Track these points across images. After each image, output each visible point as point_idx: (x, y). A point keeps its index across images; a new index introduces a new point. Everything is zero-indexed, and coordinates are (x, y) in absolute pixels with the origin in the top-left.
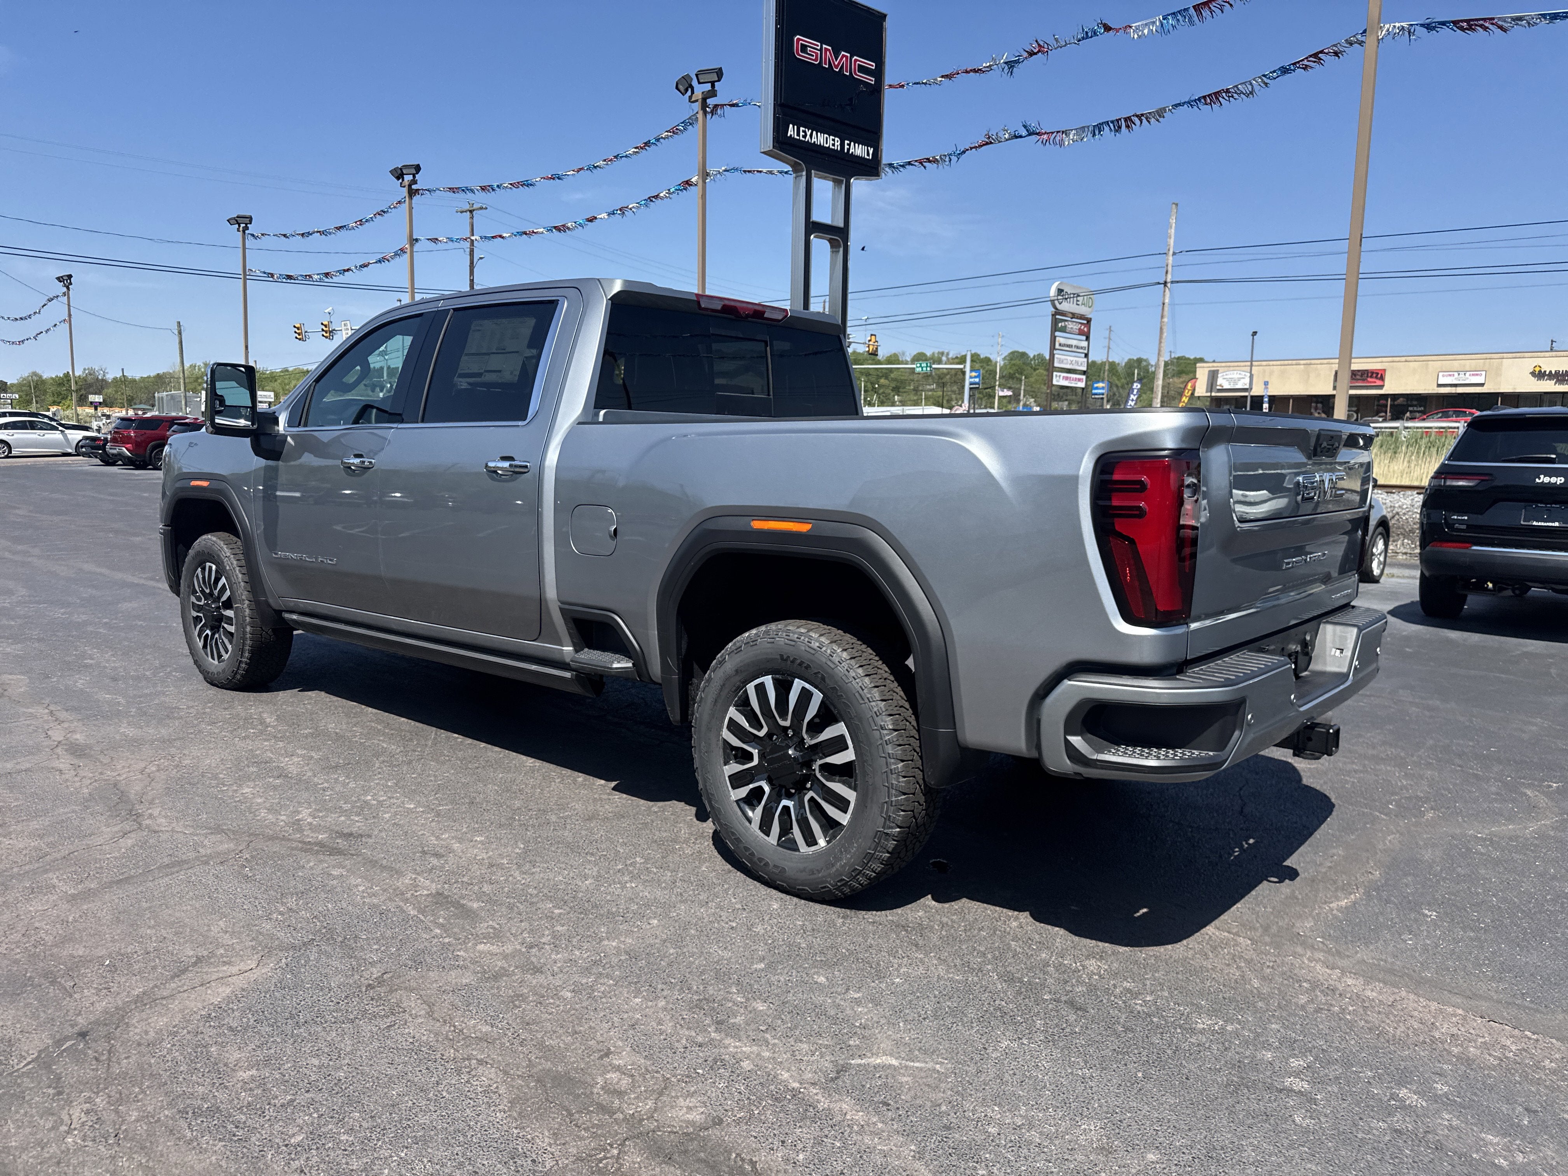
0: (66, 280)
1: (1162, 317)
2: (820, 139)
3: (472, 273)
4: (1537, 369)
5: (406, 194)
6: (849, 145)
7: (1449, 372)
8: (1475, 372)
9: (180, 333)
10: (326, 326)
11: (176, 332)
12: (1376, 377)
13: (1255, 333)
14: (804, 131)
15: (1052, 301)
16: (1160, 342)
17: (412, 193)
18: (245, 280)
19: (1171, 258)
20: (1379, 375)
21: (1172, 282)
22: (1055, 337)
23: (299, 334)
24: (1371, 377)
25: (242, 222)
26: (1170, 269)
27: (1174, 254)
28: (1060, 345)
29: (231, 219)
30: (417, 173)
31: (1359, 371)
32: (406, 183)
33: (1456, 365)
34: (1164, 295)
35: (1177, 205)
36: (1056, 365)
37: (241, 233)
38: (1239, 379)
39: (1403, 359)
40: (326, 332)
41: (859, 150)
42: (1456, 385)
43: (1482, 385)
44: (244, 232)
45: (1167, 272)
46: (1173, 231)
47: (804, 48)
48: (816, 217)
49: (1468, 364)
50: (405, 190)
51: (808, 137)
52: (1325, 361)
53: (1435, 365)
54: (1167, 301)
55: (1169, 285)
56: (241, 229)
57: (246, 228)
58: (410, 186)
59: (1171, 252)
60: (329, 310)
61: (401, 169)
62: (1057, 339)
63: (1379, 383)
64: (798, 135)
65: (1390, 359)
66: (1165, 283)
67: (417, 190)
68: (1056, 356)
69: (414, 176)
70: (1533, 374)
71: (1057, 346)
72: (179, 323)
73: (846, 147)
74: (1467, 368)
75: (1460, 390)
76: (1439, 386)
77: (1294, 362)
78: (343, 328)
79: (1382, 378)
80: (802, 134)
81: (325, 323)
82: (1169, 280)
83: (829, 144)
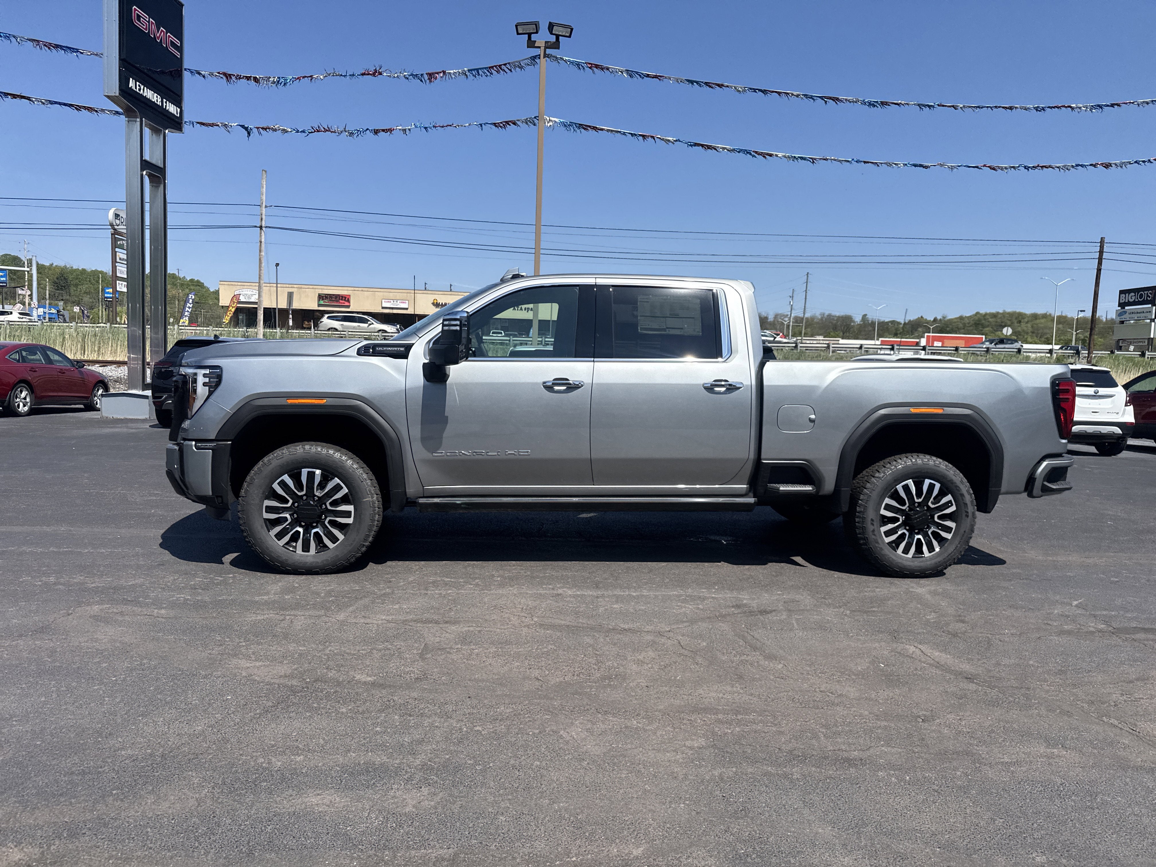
1: (260, 251)
2: (149, 94)
4: (435, 301)
6: (166, 103)
7: (389, 300)
8: (403, 301)
12: (345, 300)
13: (277, 265)
14: (139, 86)
15: (112, 225)
16: (260, 270)
19: (264, 209)
20: (346, 299)
21: (266, 227)
22: (116, 252)
24: (342, 300)
26: (264, 217)
27: (266, 207)
28: (120, 259)
31: (334, 295)
33: (391, 295)
34: (261, 236)
35: (266, 171)
36: (118, 275)
38: (252, 295)
39: (360, 289)
41: (172, 109)
42: (392, 308)
43: (407, 309)
45: (262, 219)
46: (264, 190)
47: (139, 17)
48: (147, 157)
49: (399, 296)
51: (142, 91)
52: (311, 287)
53: (380, 294)
54: (263, 240)
55: (264, 229)
59: (264, 206)
62: (118, 253)
63: (347, 304)
64: (136, 88)
65: (352, 289)
66: (261, 227)
68: (118, 268)
70: (433, 304)
71: (118, 260)
73: (165, 104)
74: (398, 298)
75: (395, 311)
76: (383, 308)
77: (290, 286)
79: (349, 301)
80: (138, 87)
82: (263, 225)
83: (154, 100)
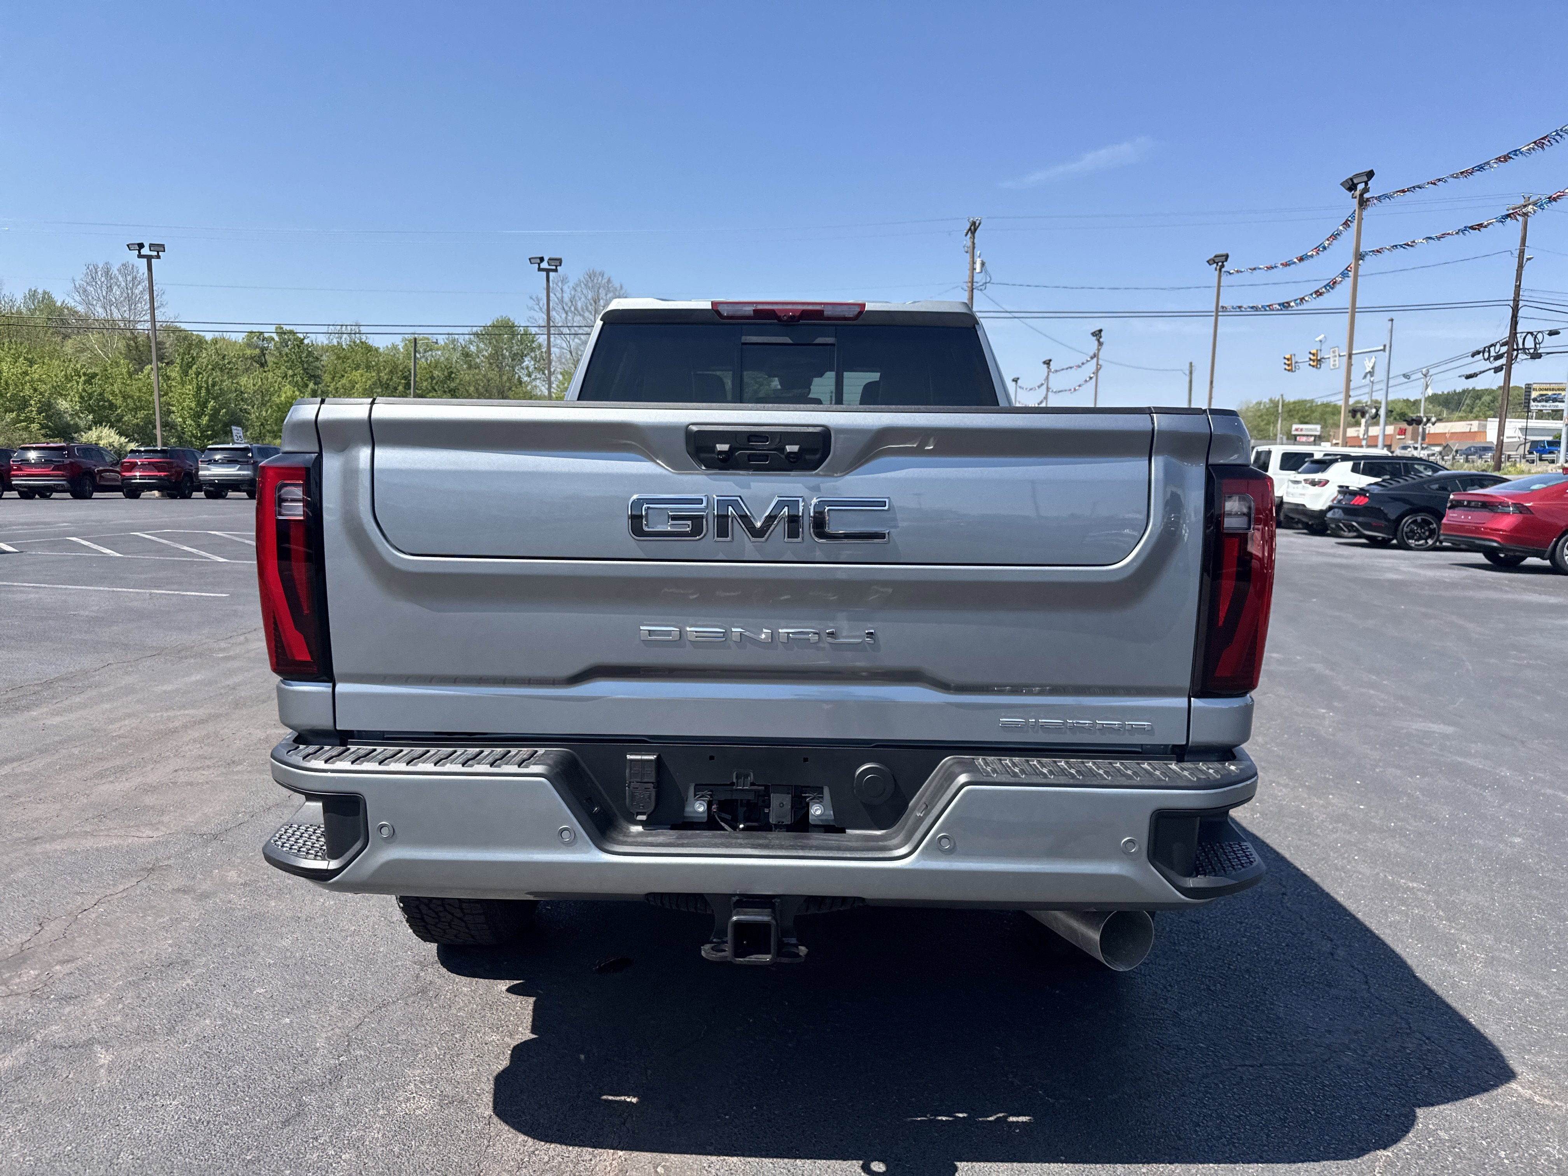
0: (1098, 334)
3: (1519, 277)
5: (1356, 207)
9: (1191, 373)
10: (1314, 355)
11: (1187, 372)
17: (1363, 203)
18: (1217, 316)
23: (1289, 365)
25: (1220, 261)
29: (1210, 260)
30: (1369, 180)
32: (1358, 193)
37: (1217, 272)
40: (1313, 361)
44: (1220, 270)
50: (1356, 201)
56: (1218, 267)
57: (1222, 266)
58: (1361, 195)
60: (1321, 337)
61: (1351, 179)
67: (1368, 200)
69: (1366, 184)
72: (1191, 363)
78: (1332, 354)
81: (1314, 351)
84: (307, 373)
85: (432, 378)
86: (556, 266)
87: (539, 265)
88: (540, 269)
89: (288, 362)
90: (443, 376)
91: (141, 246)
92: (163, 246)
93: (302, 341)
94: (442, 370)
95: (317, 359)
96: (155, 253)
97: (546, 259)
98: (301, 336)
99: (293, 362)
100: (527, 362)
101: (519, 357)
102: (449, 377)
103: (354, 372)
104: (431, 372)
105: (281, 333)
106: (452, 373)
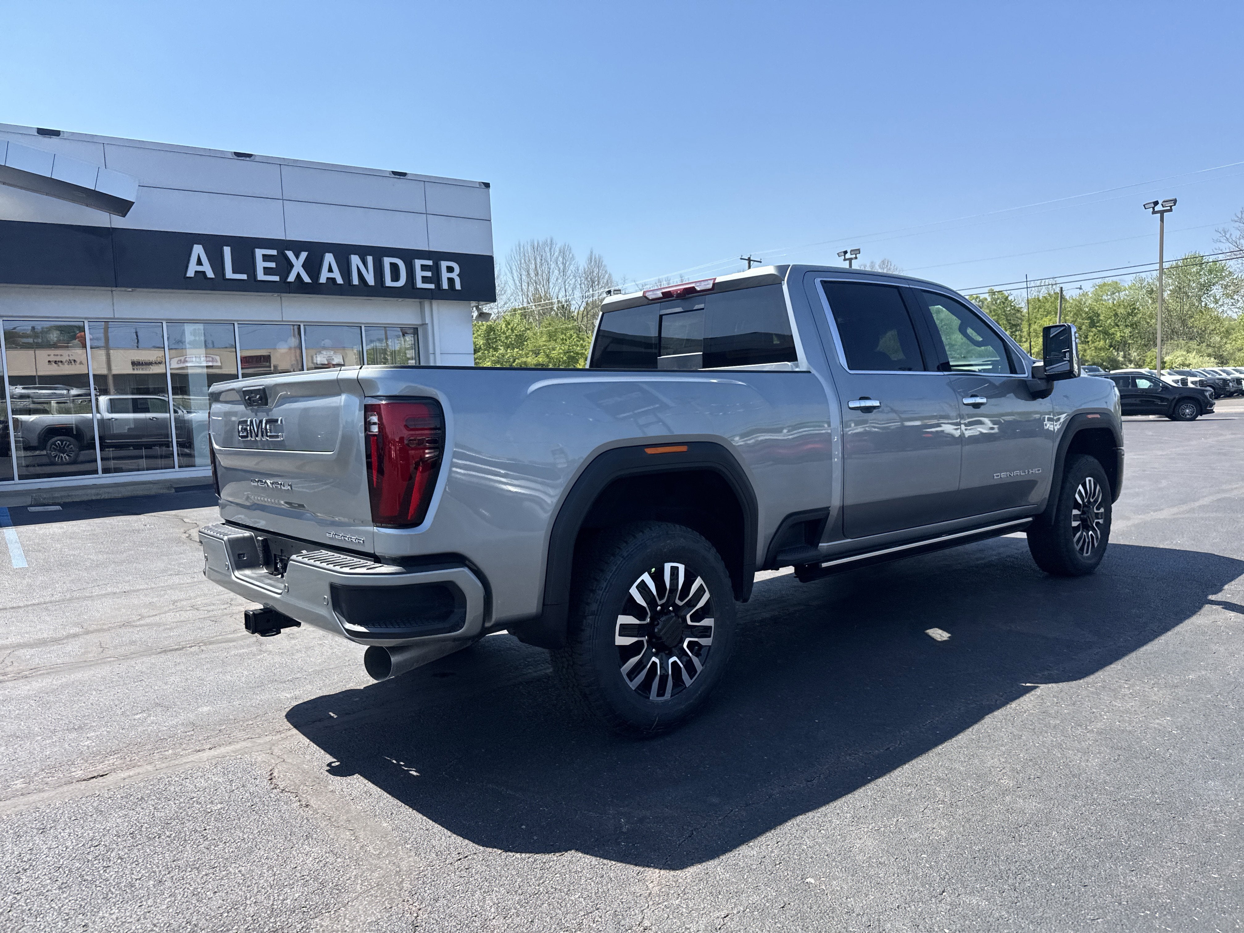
84: (1010, 323)
85: (1116, 315)
86: (1171, 207)
87: (1153, 208)
88: (1154, 212)
89: (995, 315)
90: (1125, 313)
91: (846, 252)
92: (859, 250)
93: (1006, 299)
94: (1125, 308)
95: (1018, 311)
96: (854, 256)
97: (1160, 202)
98: (1006, 293)
99: (998, 316)
100: (1217, 290)
101: (1206, 287)
102: (1132, 314)
103: (1044, 319)
104: (1115, 310)
105: (992, 293)
106: (1135, 308)
